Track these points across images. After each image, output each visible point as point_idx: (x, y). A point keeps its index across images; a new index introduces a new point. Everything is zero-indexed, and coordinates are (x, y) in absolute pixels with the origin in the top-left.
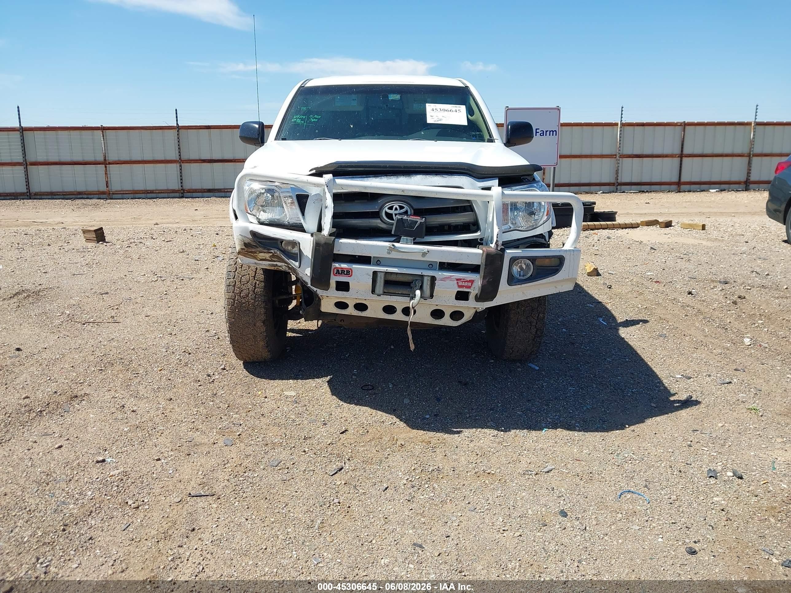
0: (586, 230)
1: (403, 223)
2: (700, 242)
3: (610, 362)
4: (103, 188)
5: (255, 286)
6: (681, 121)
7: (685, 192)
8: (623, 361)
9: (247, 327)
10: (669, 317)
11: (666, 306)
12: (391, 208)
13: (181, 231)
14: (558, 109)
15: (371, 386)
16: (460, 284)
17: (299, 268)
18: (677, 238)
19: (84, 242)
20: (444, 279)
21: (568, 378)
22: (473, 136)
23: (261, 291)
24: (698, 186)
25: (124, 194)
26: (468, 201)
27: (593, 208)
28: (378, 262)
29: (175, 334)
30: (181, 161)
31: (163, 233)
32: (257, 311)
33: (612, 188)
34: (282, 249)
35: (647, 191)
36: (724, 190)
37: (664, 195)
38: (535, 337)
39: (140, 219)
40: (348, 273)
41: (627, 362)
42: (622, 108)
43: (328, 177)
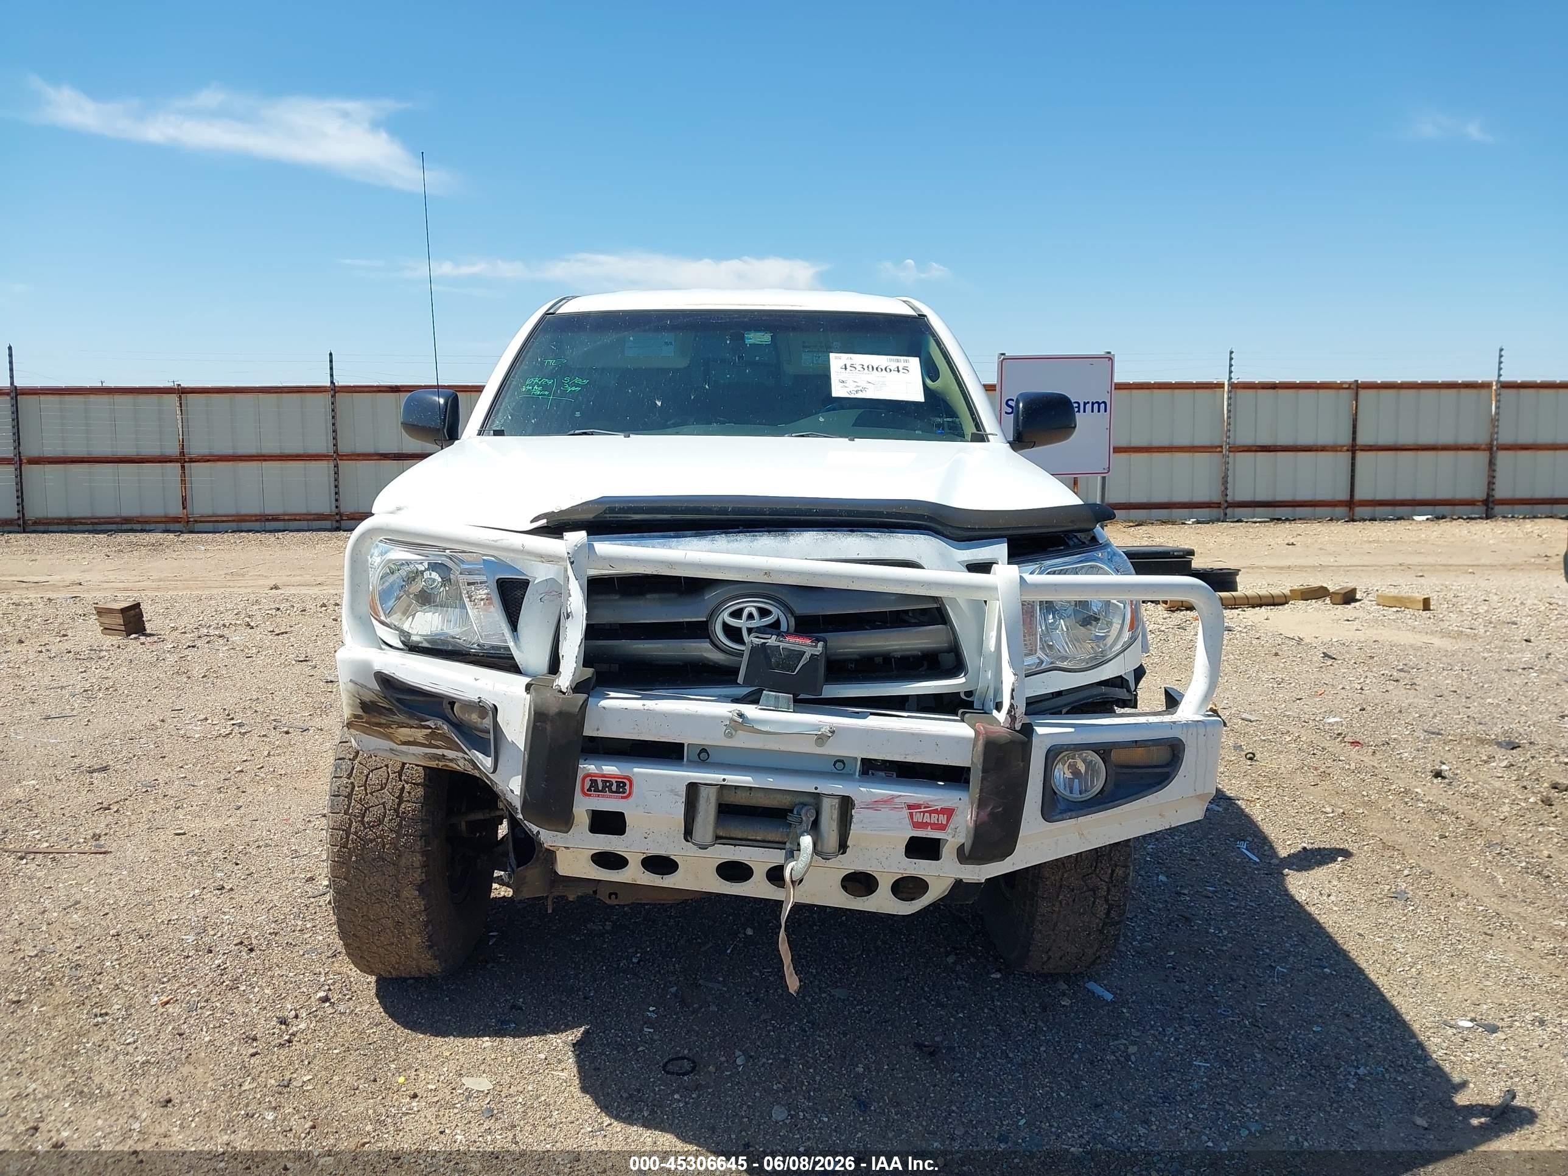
0: (1178, 609)
1: (768, 658)
2: (1426, 639)
3: (1284, 975)
4: (176, 510)
5: (400, 797)
6: (1350, 379)
7: (1365, 520)
8: (1316, 975)
9: (379, 901)
10: (1402, 838)
11: (1389, 810)
12: (737, 614)
13: (314, 609)
14: (1109, 358)
15: (688, 1059)
16: (918, 818)
17: (494, 772)
18: (1375, 632)
19: (100, 635)
20: (876, 805)
21: (1188, 1029)
22: (939, 426)
23: (414, 810)
24: (1389, 509)
25: (217, 521)
26: (935, 599)
27: (1190, 562)
28: (704, 757)
29: (232, 889)
30: (337, 457)
31: (273, 612)
32: (404, 861)
33: (1215, 512)
34: (455, 720)
35: (1287, 520)
36: (1443, 517)
37: (1323, 528)
38: (1105, 924)
39: (243, 575)
40: (622, 787)
41: (1326, 977)
42: (1231, 353)
43: (577, 537)
